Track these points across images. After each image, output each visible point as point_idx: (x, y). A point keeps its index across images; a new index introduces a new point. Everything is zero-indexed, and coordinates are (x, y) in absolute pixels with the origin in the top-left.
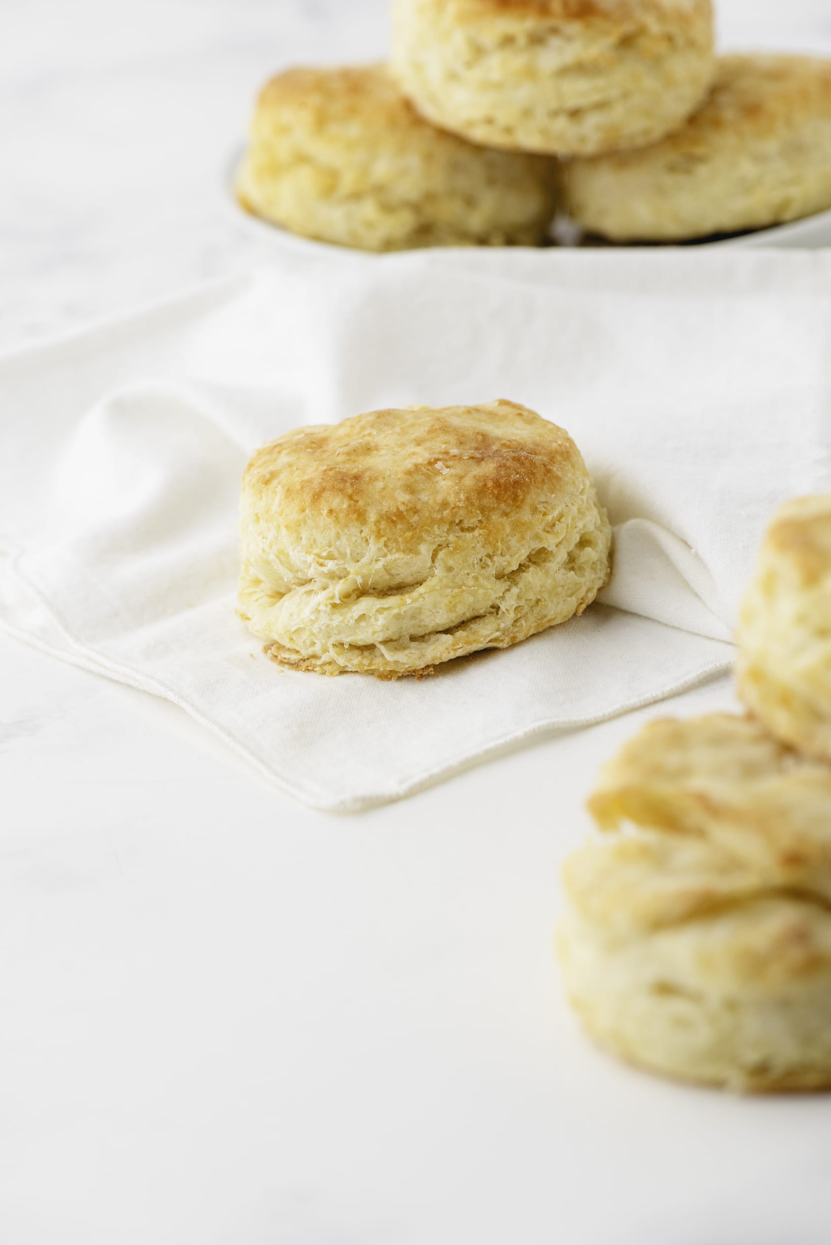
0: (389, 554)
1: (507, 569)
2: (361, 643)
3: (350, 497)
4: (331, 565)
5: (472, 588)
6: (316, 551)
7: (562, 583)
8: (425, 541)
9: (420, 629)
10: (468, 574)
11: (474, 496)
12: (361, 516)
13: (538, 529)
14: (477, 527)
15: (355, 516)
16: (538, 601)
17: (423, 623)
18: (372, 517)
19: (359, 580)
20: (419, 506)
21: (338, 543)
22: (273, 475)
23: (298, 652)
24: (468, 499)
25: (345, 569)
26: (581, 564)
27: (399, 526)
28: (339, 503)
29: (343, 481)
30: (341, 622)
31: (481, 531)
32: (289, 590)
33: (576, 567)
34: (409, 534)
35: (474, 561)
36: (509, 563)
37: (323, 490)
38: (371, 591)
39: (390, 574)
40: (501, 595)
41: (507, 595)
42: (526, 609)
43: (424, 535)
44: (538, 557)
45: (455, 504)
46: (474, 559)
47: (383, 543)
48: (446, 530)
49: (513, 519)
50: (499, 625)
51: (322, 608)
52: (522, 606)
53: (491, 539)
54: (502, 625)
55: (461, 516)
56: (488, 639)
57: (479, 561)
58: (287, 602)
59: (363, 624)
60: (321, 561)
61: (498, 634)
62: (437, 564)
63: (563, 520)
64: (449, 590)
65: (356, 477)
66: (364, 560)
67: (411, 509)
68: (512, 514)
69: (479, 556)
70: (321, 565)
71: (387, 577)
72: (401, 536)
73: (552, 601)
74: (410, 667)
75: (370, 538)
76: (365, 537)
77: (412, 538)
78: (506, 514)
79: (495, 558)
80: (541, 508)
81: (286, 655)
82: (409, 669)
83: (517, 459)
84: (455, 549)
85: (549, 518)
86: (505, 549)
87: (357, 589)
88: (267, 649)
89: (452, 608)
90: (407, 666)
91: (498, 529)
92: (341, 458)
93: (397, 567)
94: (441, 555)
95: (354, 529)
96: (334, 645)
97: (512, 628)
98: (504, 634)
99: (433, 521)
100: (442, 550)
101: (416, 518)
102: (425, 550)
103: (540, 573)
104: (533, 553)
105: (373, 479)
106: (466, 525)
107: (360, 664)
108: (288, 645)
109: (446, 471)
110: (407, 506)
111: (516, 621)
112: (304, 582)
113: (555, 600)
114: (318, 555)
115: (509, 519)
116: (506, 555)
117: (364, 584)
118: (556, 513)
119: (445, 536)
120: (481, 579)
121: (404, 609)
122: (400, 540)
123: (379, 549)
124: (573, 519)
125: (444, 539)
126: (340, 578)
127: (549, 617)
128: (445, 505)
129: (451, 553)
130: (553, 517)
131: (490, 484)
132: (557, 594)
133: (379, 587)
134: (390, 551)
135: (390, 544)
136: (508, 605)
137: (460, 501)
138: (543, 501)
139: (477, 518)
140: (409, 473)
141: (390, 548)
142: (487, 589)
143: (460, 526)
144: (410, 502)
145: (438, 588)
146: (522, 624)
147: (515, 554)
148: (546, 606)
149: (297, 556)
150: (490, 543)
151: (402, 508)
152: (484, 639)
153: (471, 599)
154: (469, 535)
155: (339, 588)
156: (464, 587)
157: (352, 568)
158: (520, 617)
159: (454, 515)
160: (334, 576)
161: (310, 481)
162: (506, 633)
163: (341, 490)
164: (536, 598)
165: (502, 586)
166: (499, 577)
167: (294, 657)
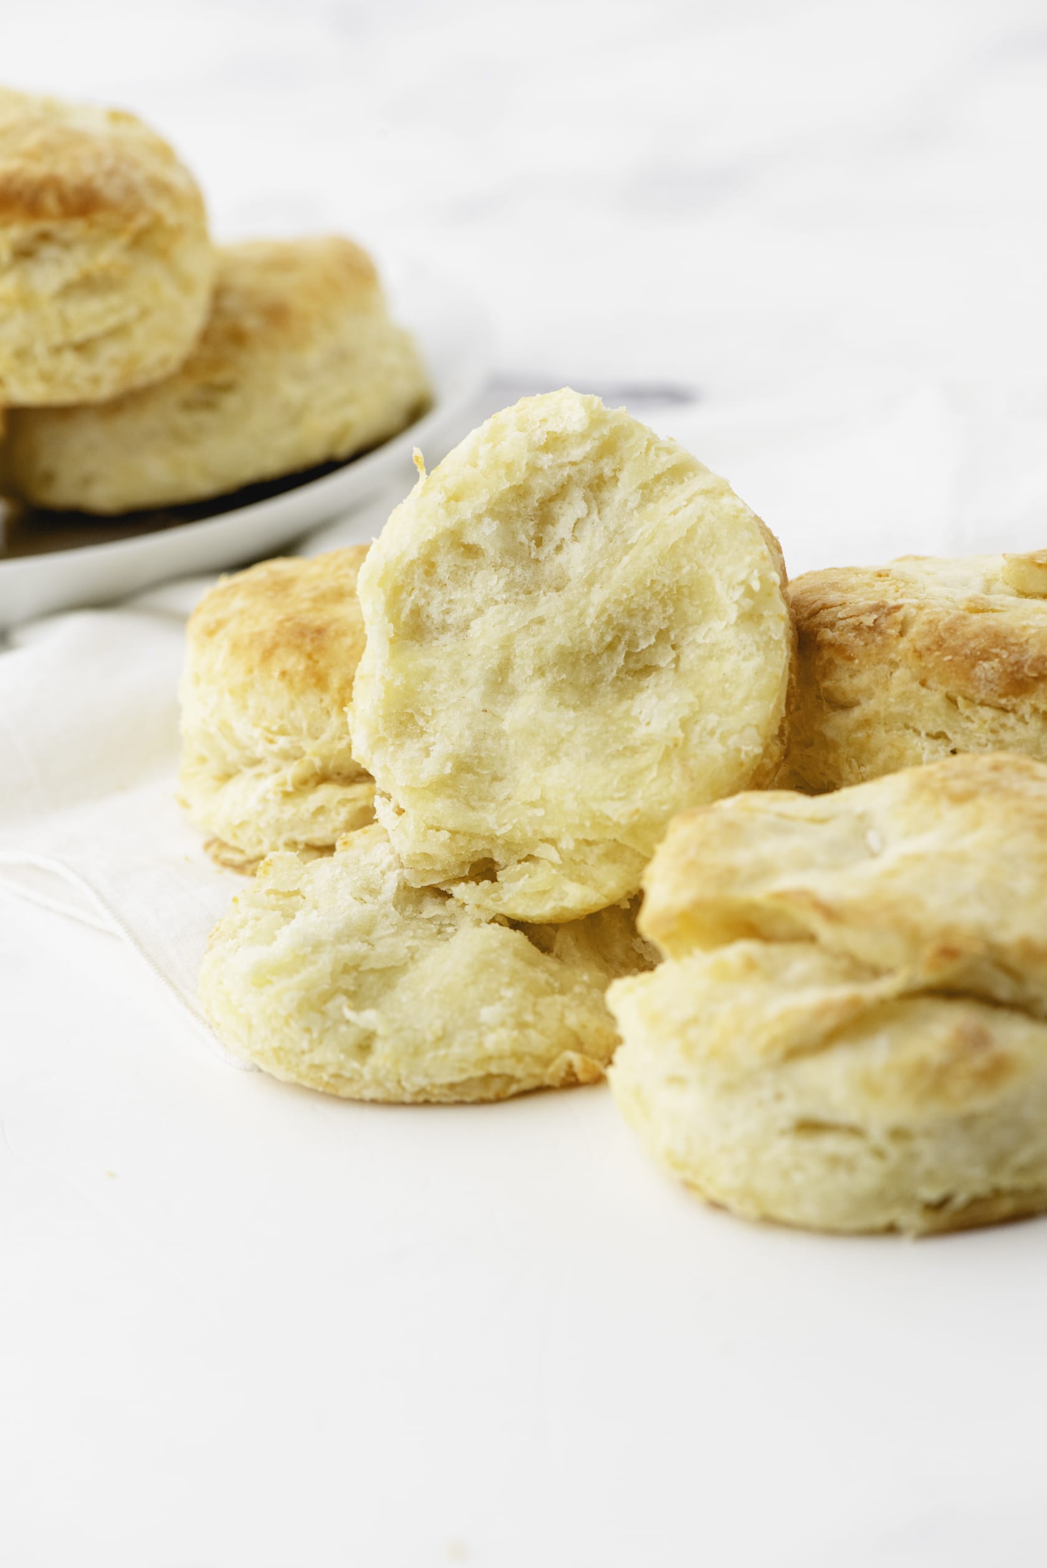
2: (319, 843)
3: (309, 656)
4: (282, 742)
6: (265, 724)
15: (313, 681)
19: (318, 763)
22: (220, 624)
23: (242, 852)
25: (300, 748)
28: (294, 662)
29: (302, 634)
32: (238, 772)
37: (276, 646)
38: (335, 777)
51: (271, 796)
58: (233, 788)
59: (321, 819)
60: (270, 736)
65: (320, 631)
66: (325, 737)
70: (271, 741)
81: (228, 855)
87: (315, 775)
88: (208, 845)
92: (306, 605)
95: (312, 698)
105: (341, 634)
108: (232, 842)
112: (256, 762)
114: (268, 730)
117: (324, 768)
126: (296, 758)
133: (345, 772)
149: (243, 729)
155: (292, 771)
160: (287, 756)
161: (261, 634)
163: (298, 647)
167: (238, 858)
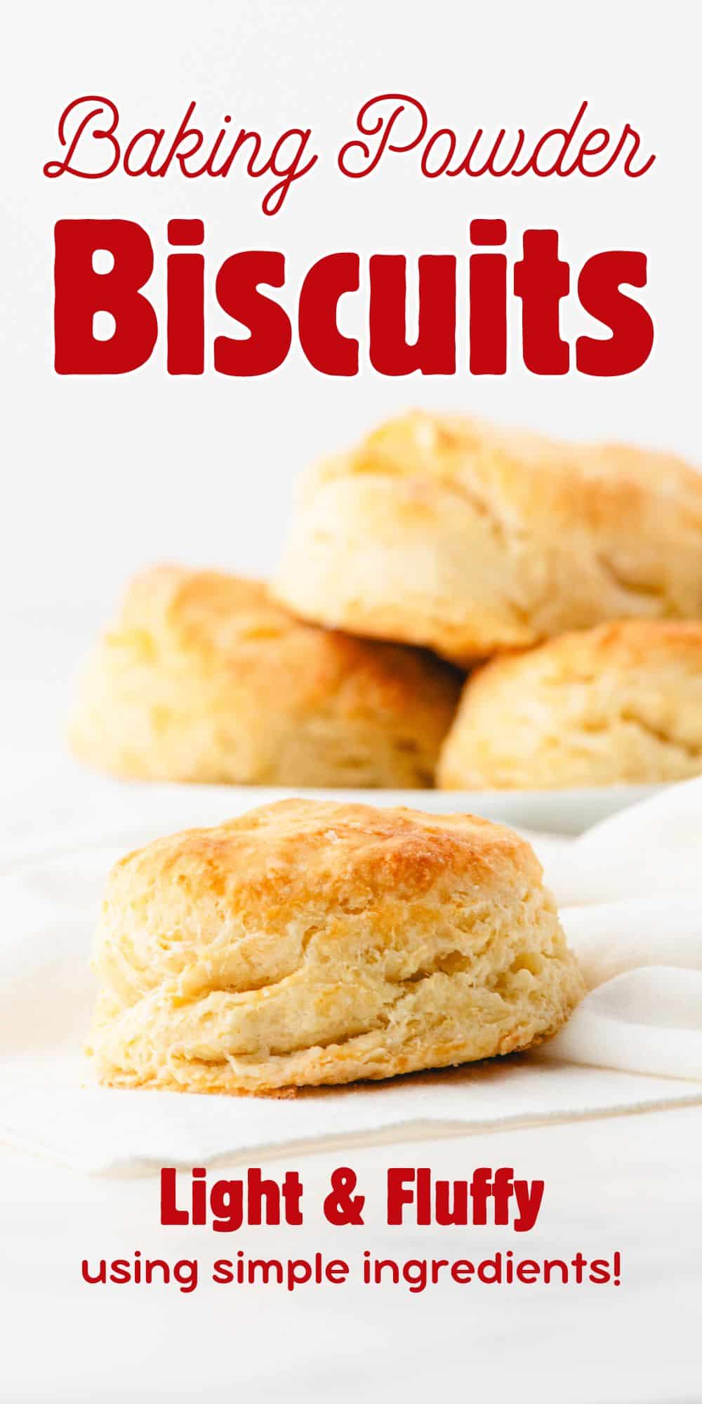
0: (247, 933)
1: (402, 971)
5: (352, 985)
7: (480, 1003)
8: (296, 918)
9: (282, 1039)
10: (348, 968)
11: (364, 870)
12: (218, 885)
13: (450, 923)
14: (365, 908)
16: (442, 1019)
17: (286, 1031)
18: (231, 885)
20: (292, 877)
21: (188, 919)
24: (356, 871)
26: (516, 989)
27: (265, 898)
30: (182, 1021)
31: (370, 914)
33: (507, 994)
34: (275, 908)
35: (356, 951)
36: (405, 963)
39: (249, 962)
40: (391, 1001)
41: (400, 1003)
42: (423, 1026)
43: (295, 912)
44: (450, 963)
45: (339, 876)
46: (357, 948)
47: (242, 919)
48: (324, 908)
49: (415, 904)
50: (384, 1040)
52: (420, 1021)
53: (382, 925)
54: (389, 1041)
55: (345, 892)
56: (367, 1056)
57: (364, 953)
61: (380, 1051)
62: (308, 950)
63: (488, 920)
64: (320, 985)
67: (282, 878)
68: (414, 898)
69: (365, 947)
71: (245, 966)
72: (264, 910)
73: (462, 1023)
74: (263, 1084)
75: (226, 911)
76: (222, 912)
77: (278, 913)
78: (405, 897)
79: (386, 952)
80: (456, 897)
82: (262, 1088)
83: (435, 841)
84: (333, 933)
85: (466, 911)
86: (401, 942)
89: (323, 1011)
90: (260, 1083)
91: (393, 914)
93: (258, 952)
94: (315, 938)
96: (174, 1057)
97: (402, 1046)
98: (390, 1052)
99: (308, 896)
100: (315, 933)
101: (287, 889)
102: (294, 930)
103: (447, 982)
104: (443, 957)
106: (352, 905)
107: (202, 1080)
109: (338, 842)
110: (277, 873)
111: (409, 1039)
113: (467, 1022)
115: (409, 904)
116: (401, 950)
118: (477, 908)
119: (321, 916)
120: (364, 976)
121: (260, 1004)
122: (263, 915)
123: (236, 927)
124: (504, 925)
125: (320, 919)
127: (456, 1042)
128: (326, 876)
129: (329, 937)
130: (472, 912)
131: (388, 857)
132: (470, 1015)
134: (249, 929)
135: (250, 919)
136: (400, 1015)
137: (345, 872)
138: (460, 890)
139: (367, 896)
140: (291, 840)
141: (250, 925)
142: (372, 990)
143: (344, 907)
144: (283, 870)
145: (306, 980)
146: (416, 1044)
147: (414, 950)
148: (453, 1027)
150: (380, 930)
151: (271, 876)
152: (363, 1055)
153: (349, 1001)
154: (353, 918)
156: (340, 983)
157: (201, 950)
158: (416, 1036)
159: (336, 890)
162: (393, 1053)
164: (439, 1014)
165: (393, 991)
166: (392, 979)
